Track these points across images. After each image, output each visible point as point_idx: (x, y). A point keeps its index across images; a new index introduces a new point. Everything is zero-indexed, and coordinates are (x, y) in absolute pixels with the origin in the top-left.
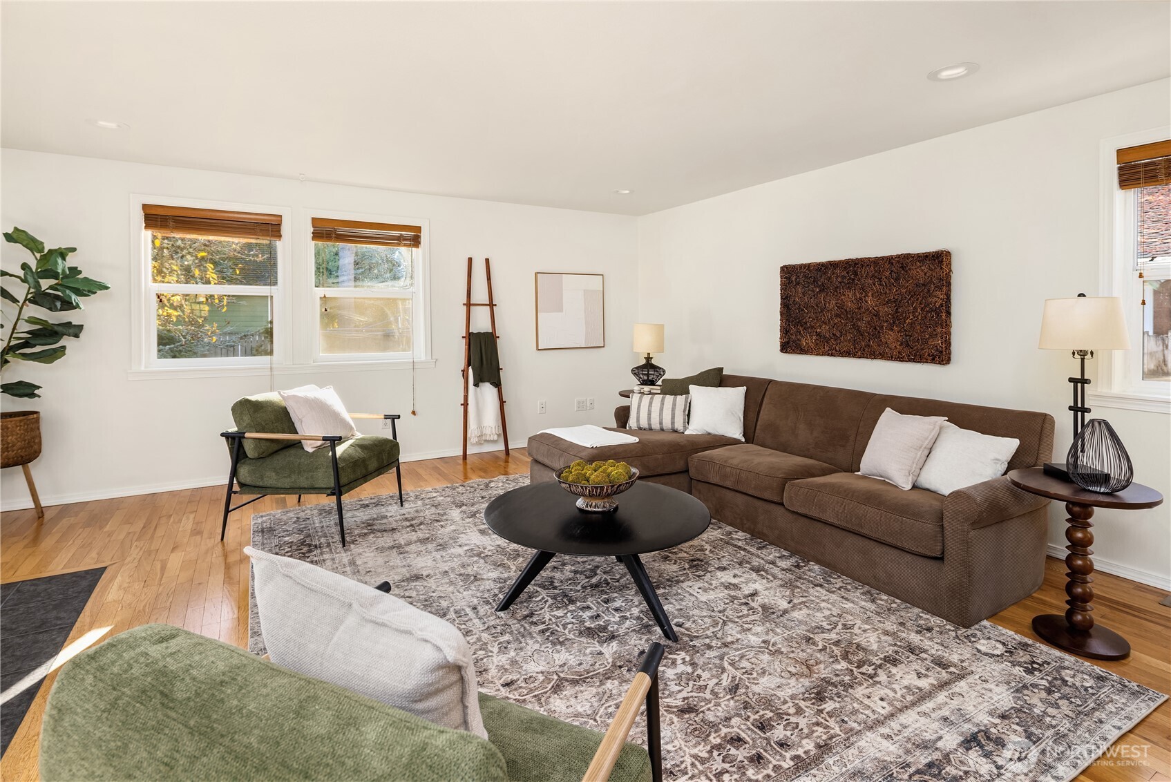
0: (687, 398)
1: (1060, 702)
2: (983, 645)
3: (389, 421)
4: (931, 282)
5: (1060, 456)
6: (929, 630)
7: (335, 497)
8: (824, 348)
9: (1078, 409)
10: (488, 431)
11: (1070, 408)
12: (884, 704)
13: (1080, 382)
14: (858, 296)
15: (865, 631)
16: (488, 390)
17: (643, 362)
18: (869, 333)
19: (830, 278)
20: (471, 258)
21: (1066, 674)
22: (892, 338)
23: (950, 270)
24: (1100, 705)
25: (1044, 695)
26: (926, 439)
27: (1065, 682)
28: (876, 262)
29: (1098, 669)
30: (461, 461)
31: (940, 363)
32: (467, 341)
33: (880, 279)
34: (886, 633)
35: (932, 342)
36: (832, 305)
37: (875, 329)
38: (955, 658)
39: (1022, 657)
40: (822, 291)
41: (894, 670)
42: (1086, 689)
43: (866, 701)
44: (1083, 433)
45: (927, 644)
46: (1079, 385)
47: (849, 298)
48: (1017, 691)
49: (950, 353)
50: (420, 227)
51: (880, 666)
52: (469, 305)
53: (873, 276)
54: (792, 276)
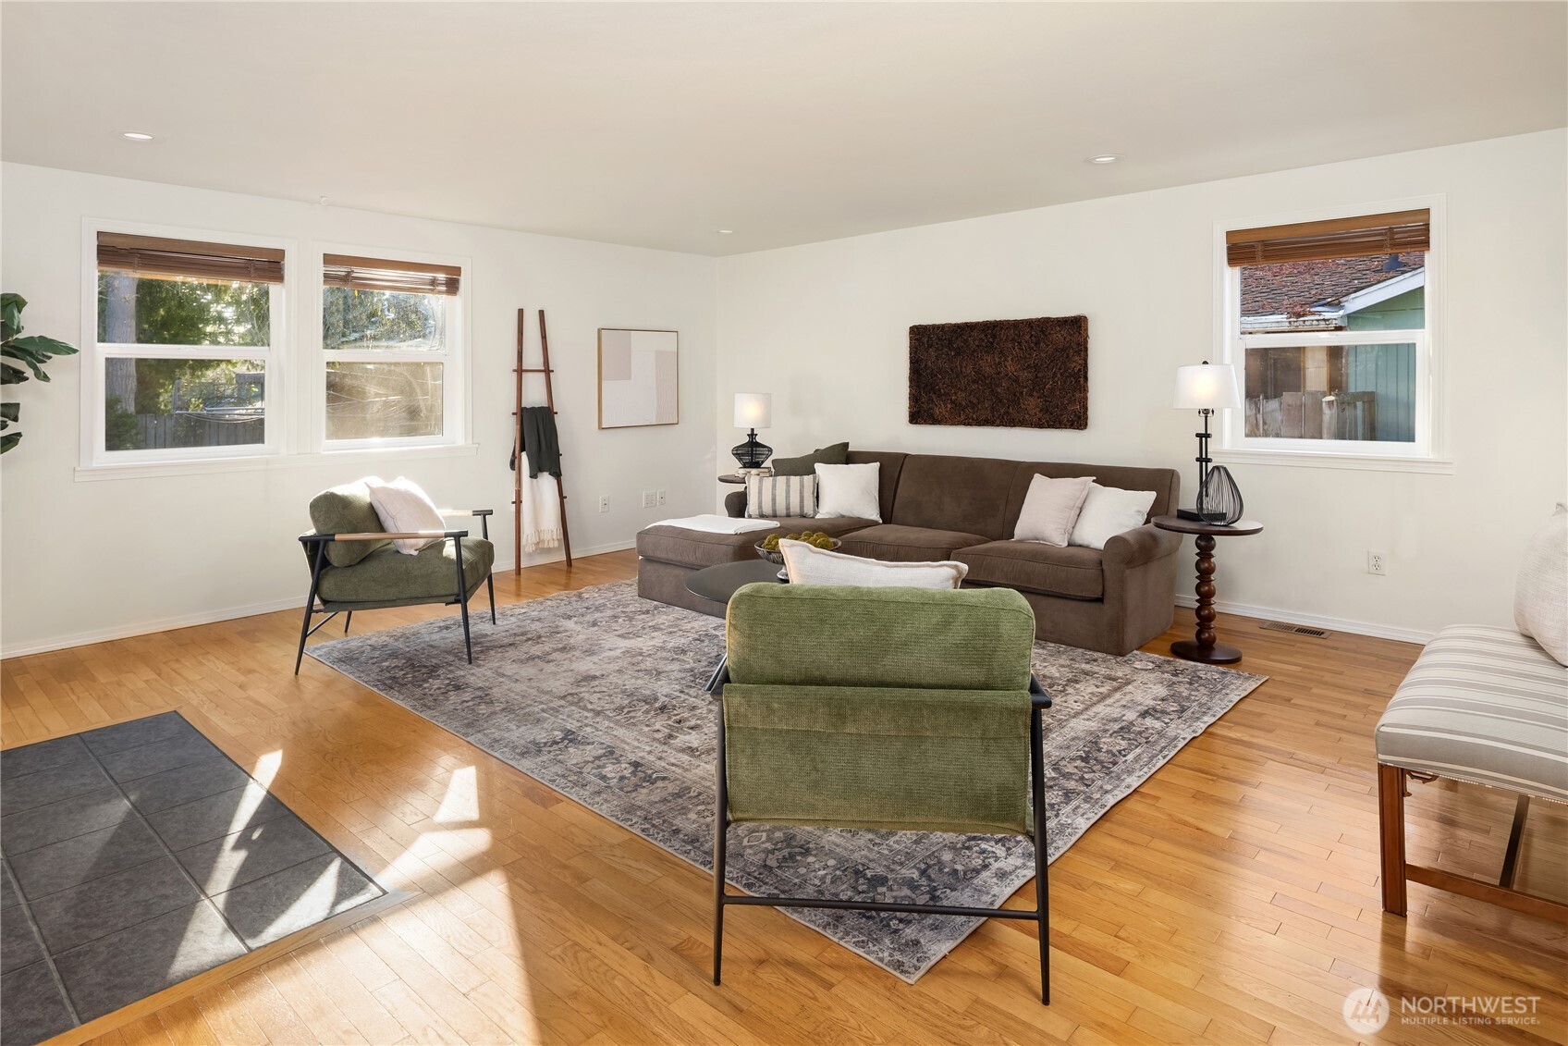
0: (815, 478)
1: (1199, 688)
2: (1138, 665)
3: (480, 518)
4: (1070, 347)
5: (1188, 501)
6: (1095, 660)
7: (460, 605)
8: (960, 416)
9: (1203, 459)
10: (547, 537)
11: (1197, 460)
12: (1078, 704)
13: (1204, 436)
14: (997, 359)
15: (1045, 667)
16: (547, 480)
17: (746, 439)
18: (1008, 400)
19: (966, 341)
20: (522, 310)
21: (1201, 674)
22: (1032, 404)
23: (1088, 336)
24: (1225, 687)
25: (1188, 686)
26: (1078, 499)
27: (1201, 678)
28: (1016, 325)
29: (1221, 668)
30: (514, 577)
31: (1078, 429)
32: (519, 419)
33: (1020, 343)
34: (1063, 666)
35: (1070, 408)
36: (969, 370)
37: (1015, 395)
38: (1120, 674)
39: (1167, 667)
40: (958, 354)
41: (1078, 686)
42: (1215, 680)
43: (1065, 704)
44: (1207, 482)
45: (1096, 669)
46: (1204, 439)
47: (987, 363)
48: (1169, 686)
49: (1087, 418)
50: (460, 268)
51: (1066, 685)
52: (520, 371)
53: (1013, 340)
54: (923, 338)
